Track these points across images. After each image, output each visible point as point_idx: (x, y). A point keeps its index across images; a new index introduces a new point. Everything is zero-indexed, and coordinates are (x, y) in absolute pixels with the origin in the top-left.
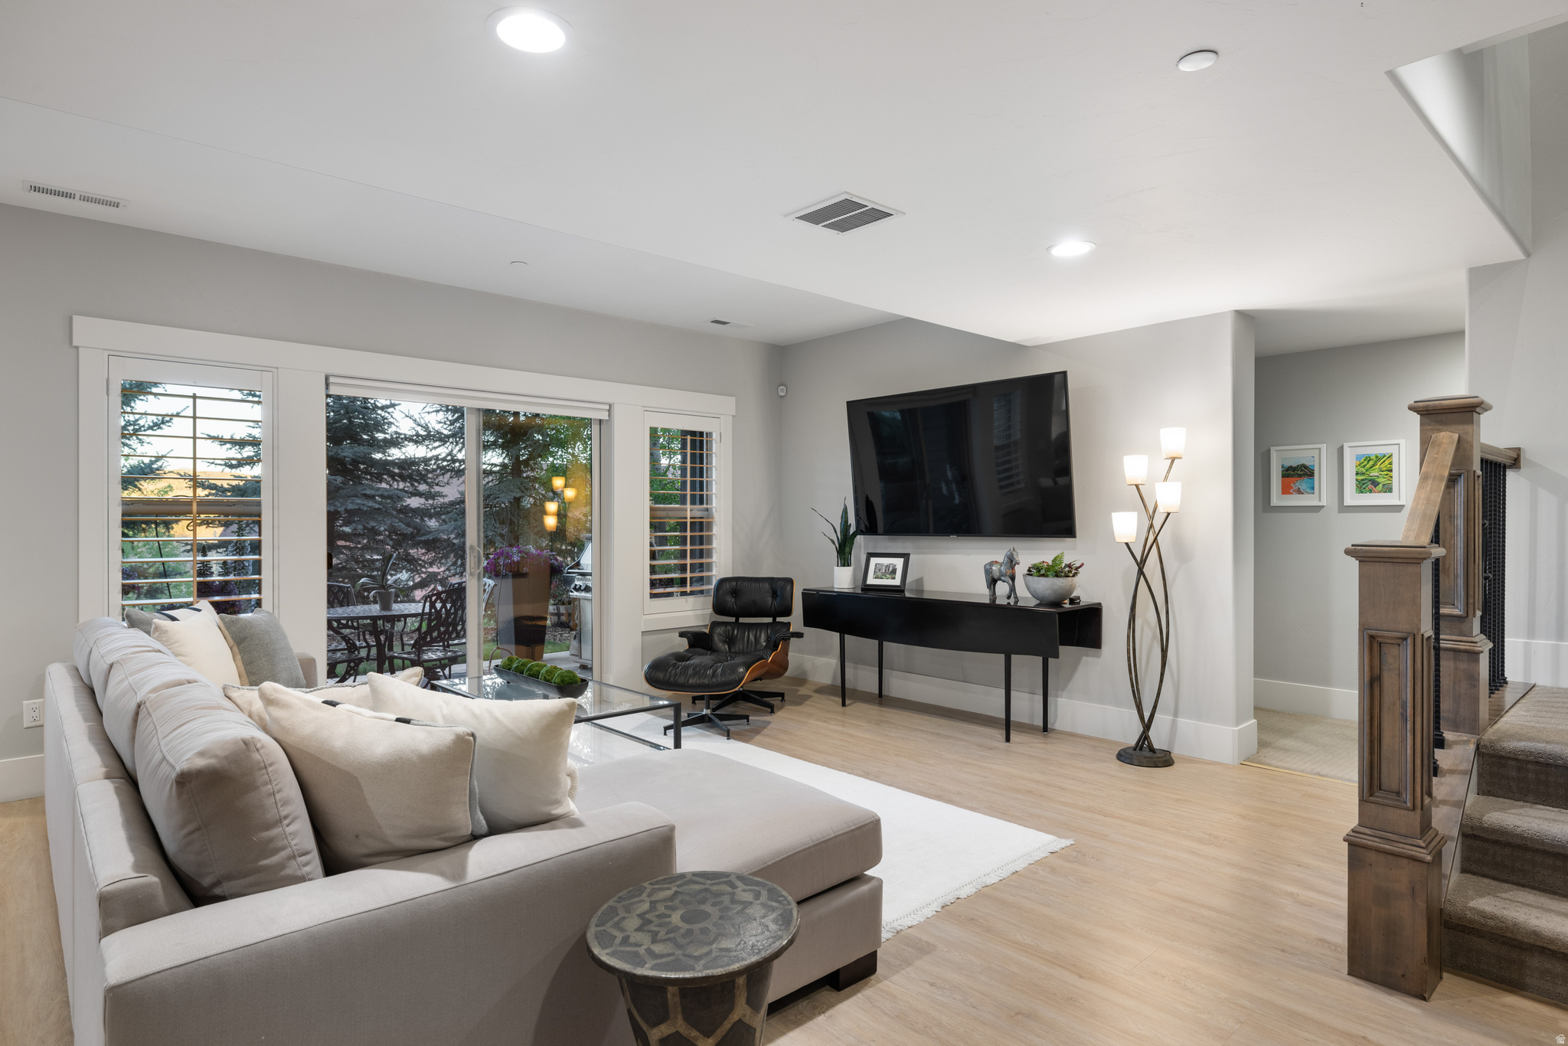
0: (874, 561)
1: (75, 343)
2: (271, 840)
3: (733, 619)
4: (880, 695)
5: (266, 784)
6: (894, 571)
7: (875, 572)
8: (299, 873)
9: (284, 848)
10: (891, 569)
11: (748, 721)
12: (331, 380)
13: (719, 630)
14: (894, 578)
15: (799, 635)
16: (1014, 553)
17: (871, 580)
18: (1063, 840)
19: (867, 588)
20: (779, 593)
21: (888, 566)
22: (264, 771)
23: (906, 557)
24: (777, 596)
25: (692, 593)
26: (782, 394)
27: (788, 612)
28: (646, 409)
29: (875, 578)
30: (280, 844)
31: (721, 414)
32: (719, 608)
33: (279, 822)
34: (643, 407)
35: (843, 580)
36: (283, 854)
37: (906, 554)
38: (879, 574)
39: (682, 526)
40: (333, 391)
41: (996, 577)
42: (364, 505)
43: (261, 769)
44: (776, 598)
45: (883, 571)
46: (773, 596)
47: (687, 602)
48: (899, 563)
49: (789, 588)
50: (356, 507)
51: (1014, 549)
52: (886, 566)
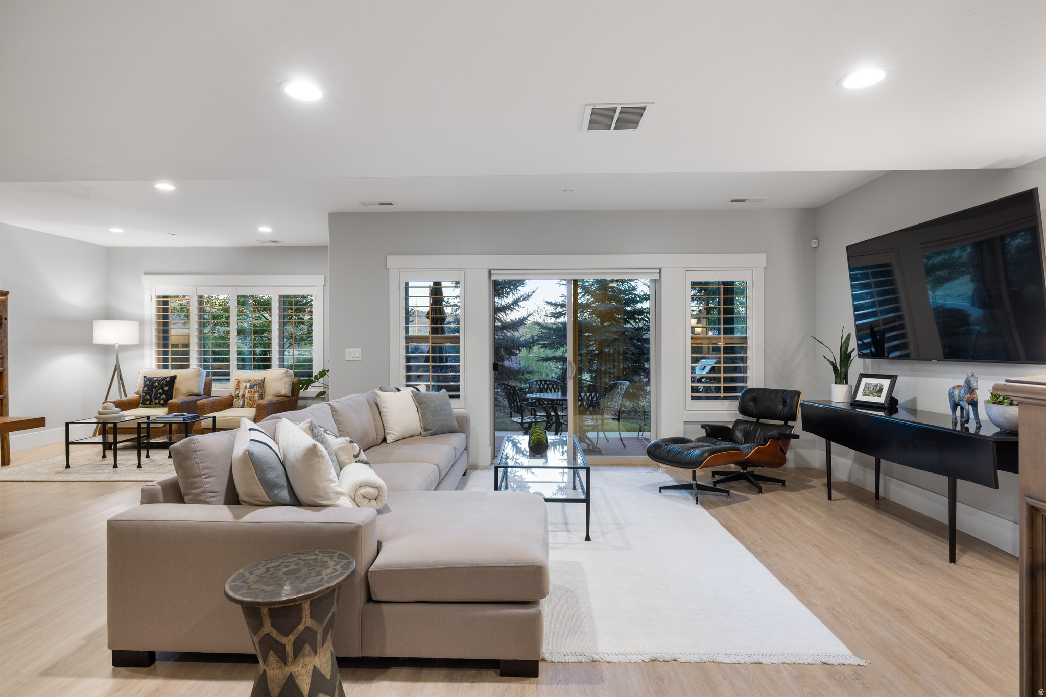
0: (865, 380)
1: (387, 268)
2: (195, 482)
3: (755, 420)
4: (877, 495)
5: (195, 458)
6: (881, 391)
7: (864, 390)
8: (207, 500)
9: (201, 487)
10: (878, 388)
11: (729, 495)
12: (492, 272)
13: (741, 427)
14: (880, 396)
15: (797, 437)
16: (972, 379)
17: (860, 397)
18: (857, 658)
19: (856, 404)
20: (788, 401)
21: (876, 386)
22: (195, 453)
23: (893, 378)
24: (786, 405)
25: (725, 398)
26: (814, 246)
27: (794, 419)
28: (687, 269)
29: (864, 395)
30: (199, 485)
31: (754, 267)
32: (743, 410)
33: (199, 476)
34: (684, 268)
35: (839, 396)
36: (200, 490)
37: (894, 376)
38: (868, 392)
39: (717, 350)
40: (494, 277)
41: (956, 401)
42: (610, 337)
43: (193, 451)
44: (785, 406)
45: (871, 390)
46: (784, 404)
47: (723, 404)
48: (886, 383)
49: (796, 398)
50: (606, 338)
51: (973, 375)
52: (875, 386)
